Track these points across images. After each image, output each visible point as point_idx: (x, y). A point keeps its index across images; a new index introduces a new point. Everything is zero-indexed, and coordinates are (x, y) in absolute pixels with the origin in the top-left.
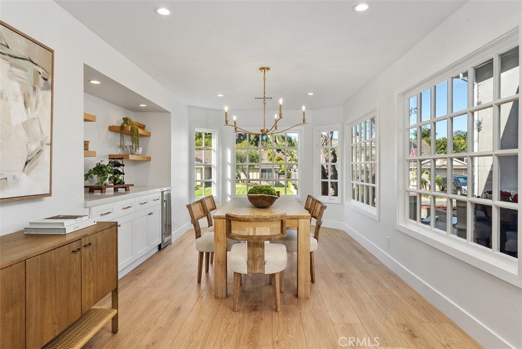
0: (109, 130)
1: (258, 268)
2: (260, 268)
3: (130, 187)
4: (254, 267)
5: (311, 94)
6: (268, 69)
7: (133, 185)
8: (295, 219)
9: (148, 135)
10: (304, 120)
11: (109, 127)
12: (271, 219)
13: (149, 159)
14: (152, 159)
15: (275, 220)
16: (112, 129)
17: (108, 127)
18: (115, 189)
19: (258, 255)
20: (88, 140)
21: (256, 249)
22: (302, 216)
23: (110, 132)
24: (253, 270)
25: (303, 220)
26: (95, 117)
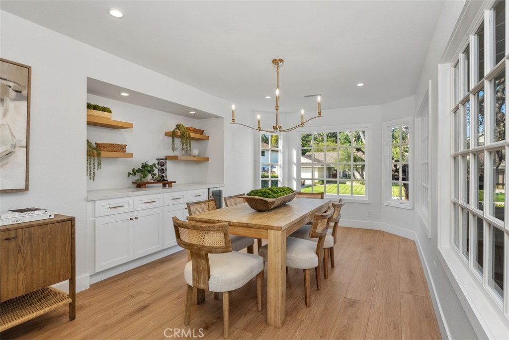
0: (166, 135)
1: (202, 282)
2: (204, 283)
3: (172, 184)
4: (199, 280)
5: (360, 85)
6: (281, 61)
7: (175, 182)
8: (263, 228)
9: (207, 138)
10: (320, 113)
11: (166, 133)
12: (208, 229)
13: (207, 159)
14: (210, 159)
15: (212, 229)
16: (167, 134)
17: (164, 133)
18: (163, 184)
19: (201, 268)
20: (125, 144)
21: (199, 260)
22: (272, 226)
23: (167, 137)
24: (197, 284)
25: (273, 231)
26: (132, 124)
